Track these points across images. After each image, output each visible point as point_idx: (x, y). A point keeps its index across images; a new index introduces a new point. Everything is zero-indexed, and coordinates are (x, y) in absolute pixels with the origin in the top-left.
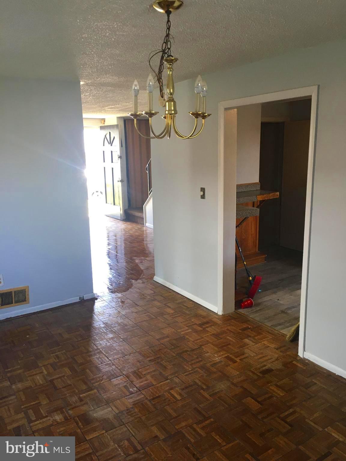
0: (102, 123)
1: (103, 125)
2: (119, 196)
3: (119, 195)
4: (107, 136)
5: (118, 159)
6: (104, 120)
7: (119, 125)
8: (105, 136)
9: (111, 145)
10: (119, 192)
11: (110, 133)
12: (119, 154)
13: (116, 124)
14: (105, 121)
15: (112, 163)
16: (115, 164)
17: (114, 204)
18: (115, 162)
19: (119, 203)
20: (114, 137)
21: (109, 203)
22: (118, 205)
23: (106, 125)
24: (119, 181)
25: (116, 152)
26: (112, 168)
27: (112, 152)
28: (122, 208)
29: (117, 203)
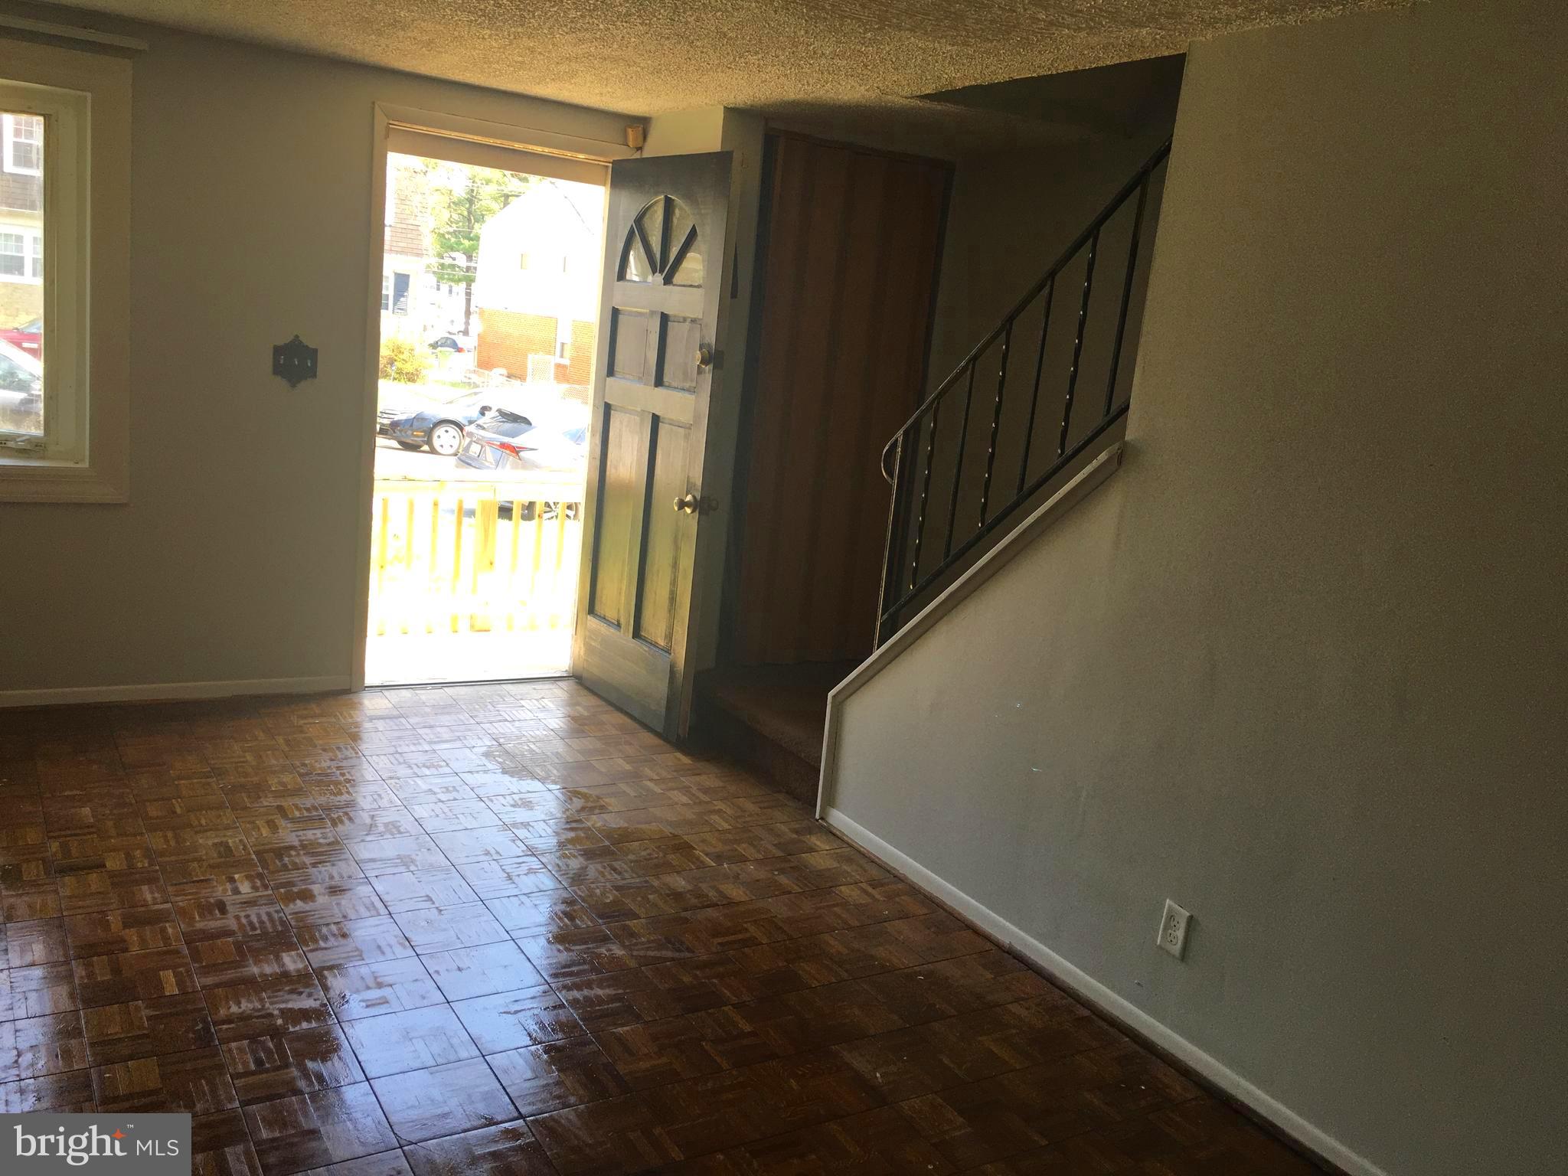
0: (631, 143)
1: (637, 156)
3: (674, 583)
4: (646, 220)
5: (700, 371)
6: (642, 124)
7: (737, 156)
8: (639, 220)
9: (668, 281)
10: (675, 565)
11: (669, 206)
12: (711, 338)
13: (719, 151)
14: (645, 138)
15: (659, 390)
16: (678, 395)
17: (637, 634)
18: (674, 384)
19: (669, 637)
20: (693, 235)
21: (603, 619)
22: (662, 642)
23: (647, 153)
24: (688, 504)
25: (693, 321)
26: (656, 420)
27: (665, 319)
28: (681, 670)
29: (656, 626)
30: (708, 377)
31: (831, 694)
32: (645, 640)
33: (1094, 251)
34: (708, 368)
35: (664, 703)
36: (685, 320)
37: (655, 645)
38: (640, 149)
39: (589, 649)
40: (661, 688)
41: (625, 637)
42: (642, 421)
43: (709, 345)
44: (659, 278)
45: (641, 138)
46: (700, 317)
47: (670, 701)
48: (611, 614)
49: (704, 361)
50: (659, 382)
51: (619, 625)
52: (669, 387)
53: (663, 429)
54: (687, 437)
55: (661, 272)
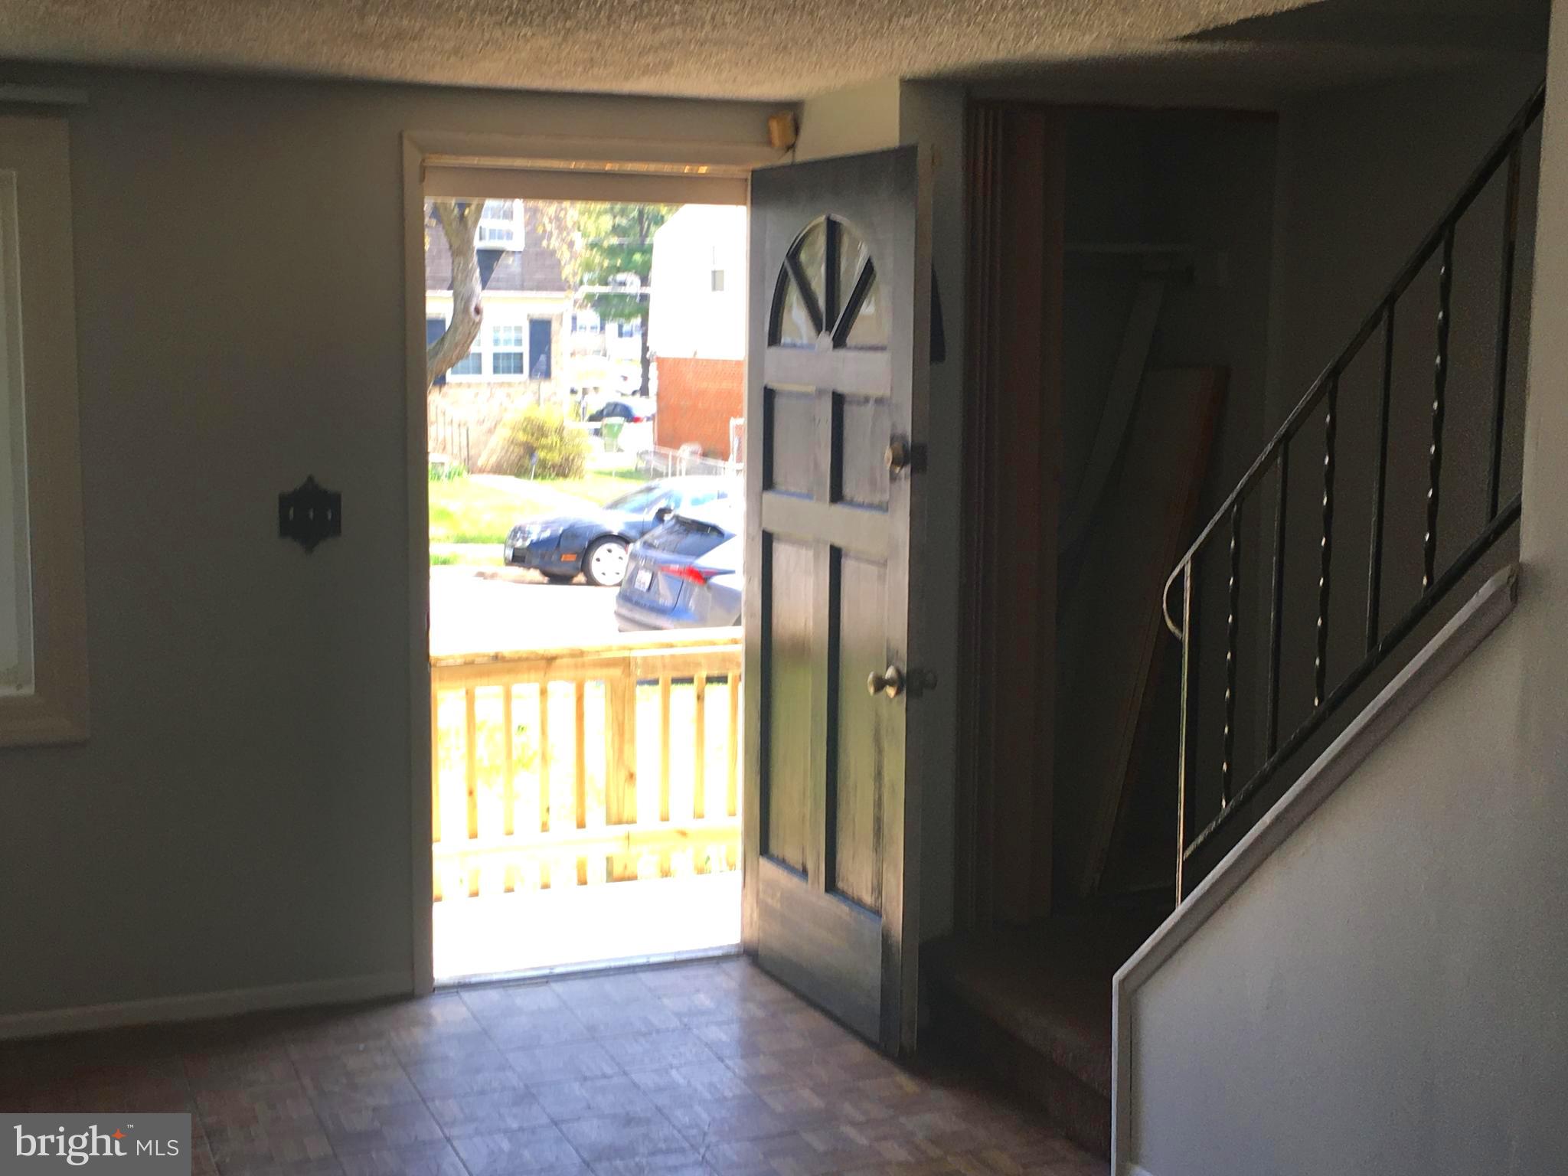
0: (777, 141)
1: (786, 159)
2: (878, 822)
3: (879, 804)
4: (803, 256)
5: (893, 478)
6: (790, 112)
7: (923, 155)
8: (793, 255)
9: (839, 342)
10: (879, 775)
11: (833, 231)
12: (906, 427)
13: (897, 146)
14: (797, 130)
15: (838, 509)
16: (865, 515)
17: (831, 886)
18: (859, 499)
19: (878, 889)
20: (869, 270)
21: (782, 862)
22: (868, 899)
23: (803, 154)
24: (890, 682)
25: (880, 401)
26: (836, 556)
27: (839, 401)
28: (898, 942)
29: (858, 875)
30: (905, 486)
31: (1117, 977)
32: (844, 896)
33: (1448, 263)
34: (905, 472)
35: (877, 995)
36: (867, 400)
37: (857, 903)
38: (791, 147)
39: (765, 911)
40: (872, 971)
41: (813, 890)
42: (816, 557)
43: (903, 437)
44: (826, 339)
45: (790, 131)
46: (888, 393)
47: (885, 991)
48: (793, 856)
49: (896, 462)
50: (837, 495)
51: (804, 873)
52: (852, 503)
53: (848, 566)
54: (882, 578)
55: (829, 328)
